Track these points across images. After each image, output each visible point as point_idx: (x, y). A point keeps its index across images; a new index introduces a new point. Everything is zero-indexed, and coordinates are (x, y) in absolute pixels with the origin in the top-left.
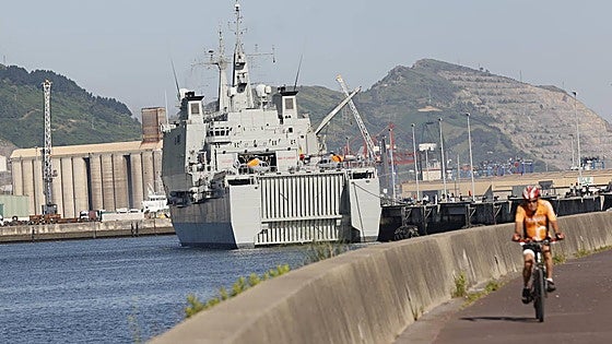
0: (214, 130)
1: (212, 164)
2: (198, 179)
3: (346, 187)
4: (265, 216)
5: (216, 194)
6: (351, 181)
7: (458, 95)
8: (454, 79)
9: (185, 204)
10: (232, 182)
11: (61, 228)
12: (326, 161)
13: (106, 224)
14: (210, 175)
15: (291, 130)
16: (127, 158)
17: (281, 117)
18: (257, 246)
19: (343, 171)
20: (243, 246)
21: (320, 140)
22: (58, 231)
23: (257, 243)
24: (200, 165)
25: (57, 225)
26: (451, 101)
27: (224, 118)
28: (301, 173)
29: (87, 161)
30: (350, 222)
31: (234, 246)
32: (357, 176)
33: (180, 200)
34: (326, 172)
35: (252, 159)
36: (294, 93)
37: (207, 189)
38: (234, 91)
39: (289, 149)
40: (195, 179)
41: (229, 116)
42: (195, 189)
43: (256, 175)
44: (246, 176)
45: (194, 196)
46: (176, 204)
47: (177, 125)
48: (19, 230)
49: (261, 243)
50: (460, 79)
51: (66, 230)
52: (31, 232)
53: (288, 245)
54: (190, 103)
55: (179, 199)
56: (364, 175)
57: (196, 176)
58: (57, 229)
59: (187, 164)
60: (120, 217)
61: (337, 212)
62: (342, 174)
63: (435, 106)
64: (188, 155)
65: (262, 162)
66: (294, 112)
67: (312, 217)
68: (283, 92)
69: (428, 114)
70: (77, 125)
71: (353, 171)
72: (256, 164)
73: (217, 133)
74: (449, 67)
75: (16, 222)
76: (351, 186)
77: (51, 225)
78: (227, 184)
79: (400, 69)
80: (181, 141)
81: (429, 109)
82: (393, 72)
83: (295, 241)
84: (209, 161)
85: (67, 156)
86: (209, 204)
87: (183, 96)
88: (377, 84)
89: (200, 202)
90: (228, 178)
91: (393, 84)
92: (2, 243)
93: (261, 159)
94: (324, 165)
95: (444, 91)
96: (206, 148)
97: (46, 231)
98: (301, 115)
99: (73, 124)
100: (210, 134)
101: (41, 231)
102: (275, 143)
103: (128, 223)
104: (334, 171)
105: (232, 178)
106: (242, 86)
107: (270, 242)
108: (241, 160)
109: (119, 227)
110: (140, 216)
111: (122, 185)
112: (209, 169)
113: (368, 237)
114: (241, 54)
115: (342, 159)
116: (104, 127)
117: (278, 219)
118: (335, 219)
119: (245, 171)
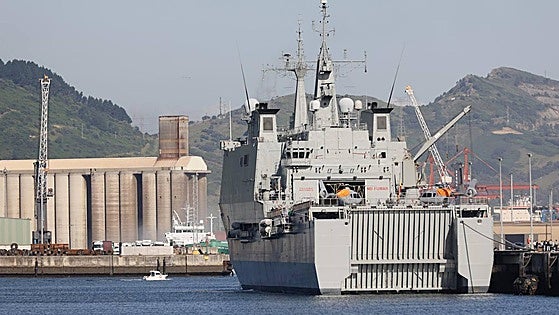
0: (292, 151)
1: (288, 191)
2: (271, 209)
3: (453, 227)
4: (355, 257)
5: (295, 229)
6: (459, 220)
7: (543, 115)
8: (539, 95)
9: (252, 238)
10: (317, 215)
11: (71, 261)
12: (430, 195)
13: (127, 258)
14: (287, 205)
15: (384, 155)
16: (139, 177)
17: (371, 138)
18: (343, 293)
19: (451, 207)
20: (328, 292)
21: (418, 168)
22: (67, 264)
23: (344, 289)
24: (273, 192)
25: (66, 258)
26: (534, 123)
27: (304, 136)
28: (400, 207)
29: (88, 179)
30: (456, 268)
31: (318, 292)
32: (466, 214)
33: (245, 234)
34: (431, 207)
35: (342, 188)
36: (388, 111)
37: (284, 222)
38: (316, 104)
39: (381, 178)
40: (267, 209)
41: (310, 135)
42: (268, 221)
43: (347, 208)
44: (333, 209)
45: (267, 229)
46: (240, 238)
47: (242, 143)
48: (19, 261)
49: (349, 289)
50: (546, 95)
51: (76, 264)
52: (34, 264)
53: (381, 292)
54: (262, 116)
55: (243, 232)
56: (474, 214)
57: (268, 206)
58: (66, 262)
59: (256, 191)
60: (143, 251)
61: (441, 256)
62: (449, 211)
63: (514, 128)
64: (258, 179)
65: (353, 192)
66: (387, 133)
67: (411, 261)
68: (375, 108)
69: (505, 137)
70: (64, 132)
71: (463, 207)
72: (346, 194)
73: (295, 155)
74: (533, 79)
75: (15, 251)
76: (460, 225)
77: (58, 257)
78: (311, 217)
79: (472, 79)
80: (249, 163)
81: (506, 131)
82: (462, 83)
83: (389, 289)
84: (284, 188)
85: (63, 171)
86: (285, 240)
87: (253, 108)
88: (441, 97)
89: (274, 237)
90: (313, 209)
91: (462, 98)
92: (3, 275)
93: (352, 189)
94: (428, 199)
95: (526, 110)
96: (280, 172)
97: (53, 264)
98: (395, 137)
99: (58, 130)
100: (286, 155)
101: (46, 264)
102: (364, 170)
103: (154, 258)
104: (440, 207)
105: (318, 209)
106: (326, 100)
107: (359, 289)
108: (329, 190)
109: (142, 264)
110: (168, 250)
111: (130, 210)
112: (284, 198)
113: (476, 287)
114: (326, 61)
115: (449, 193)
116: (96, 137)
117: (370, 262)
118: (439, 264)
119: (334, 202)
